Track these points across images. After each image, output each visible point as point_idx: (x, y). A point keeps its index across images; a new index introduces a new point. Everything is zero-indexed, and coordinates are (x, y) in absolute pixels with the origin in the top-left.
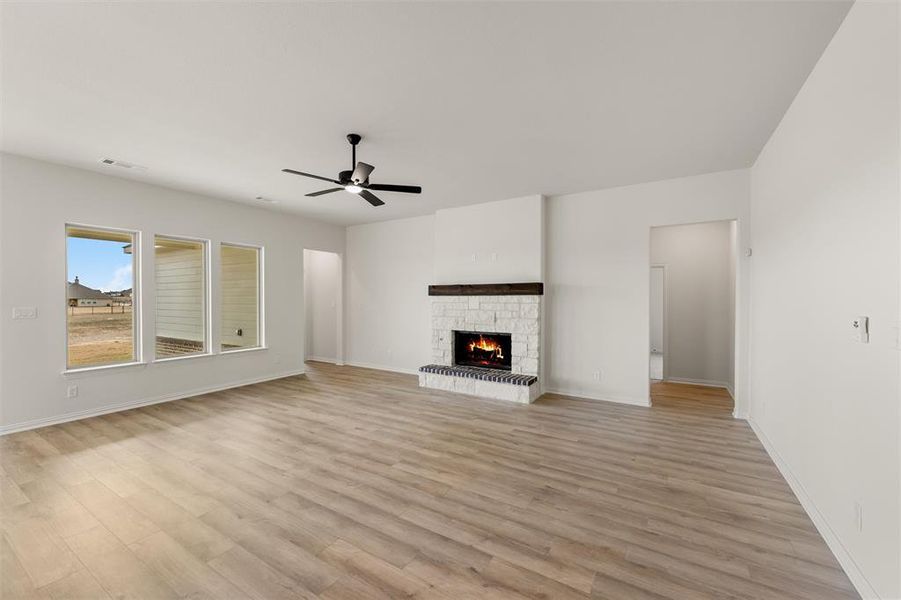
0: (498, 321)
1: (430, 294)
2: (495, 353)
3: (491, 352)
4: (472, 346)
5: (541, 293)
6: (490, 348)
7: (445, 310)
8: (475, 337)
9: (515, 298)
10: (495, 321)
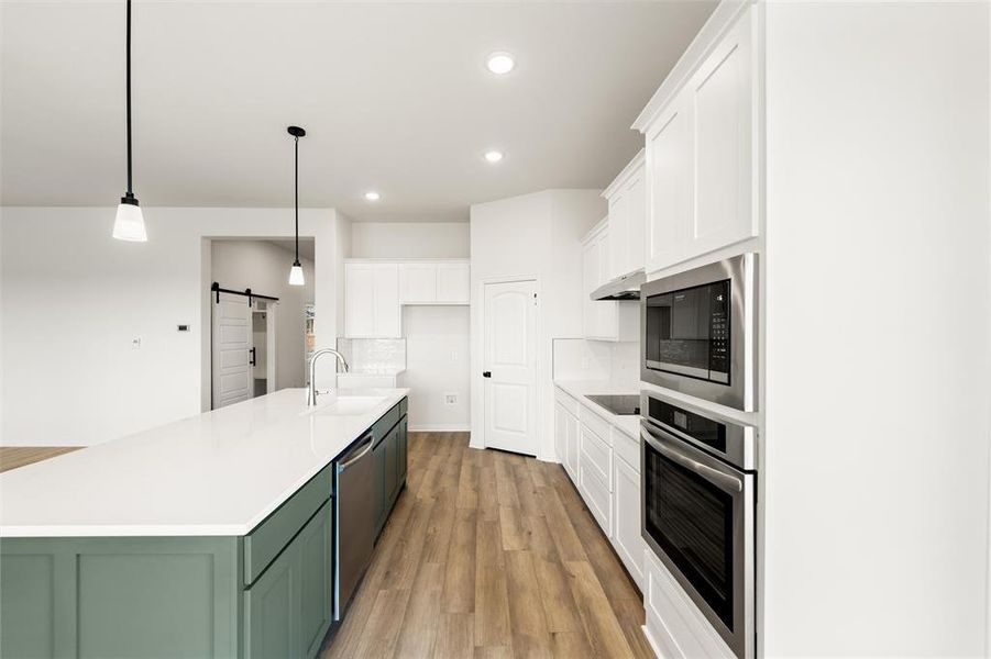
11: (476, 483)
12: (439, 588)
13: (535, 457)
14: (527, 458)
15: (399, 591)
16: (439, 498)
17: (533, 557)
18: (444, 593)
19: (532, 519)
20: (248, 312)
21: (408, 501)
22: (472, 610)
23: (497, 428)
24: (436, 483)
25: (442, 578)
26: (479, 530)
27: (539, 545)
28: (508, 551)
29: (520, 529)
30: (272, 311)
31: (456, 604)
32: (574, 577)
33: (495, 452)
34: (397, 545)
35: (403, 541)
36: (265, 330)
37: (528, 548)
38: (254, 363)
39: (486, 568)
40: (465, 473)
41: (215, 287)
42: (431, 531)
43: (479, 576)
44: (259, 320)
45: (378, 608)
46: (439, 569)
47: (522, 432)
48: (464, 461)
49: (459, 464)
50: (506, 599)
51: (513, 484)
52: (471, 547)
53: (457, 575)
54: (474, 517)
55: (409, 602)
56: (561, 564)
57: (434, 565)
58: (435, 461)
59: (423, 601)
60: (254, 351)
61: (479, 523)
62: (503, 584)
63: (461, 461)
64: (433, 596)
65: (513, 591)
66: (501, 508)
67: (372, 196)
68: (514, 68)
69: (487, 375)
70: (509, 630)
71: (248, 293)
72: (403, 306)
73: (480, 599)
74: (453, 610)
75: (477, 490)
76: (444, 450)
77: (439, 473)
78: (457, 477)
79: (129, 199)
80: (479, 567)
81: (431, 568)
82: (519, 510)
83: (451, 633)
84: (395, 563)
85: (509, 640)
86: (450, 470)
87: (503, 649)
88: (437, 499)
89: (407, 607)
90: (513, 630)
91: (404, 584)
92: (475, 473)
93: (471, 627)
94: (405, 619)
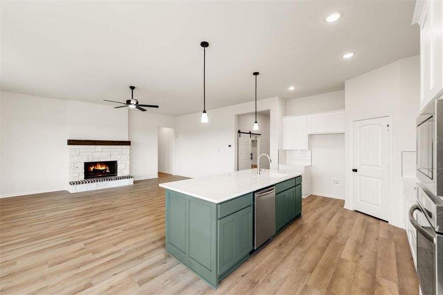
0: (112, 156)
1: (68, 144)
2: (105, 170)
3: (103, 170)
4: (92, 169)
5: (130, 145)
6: (103, 168)
7: (79, 152)
8: (95, 164)
9: (120, 146)
10: (111, 156)
11: (339, 225)
12: (300, 258)
13: (388, 222)
14: (381, 222)
15: (282, 252)
16: (315, 225)
17: (357, 267)
18: (301, 260)
19: (367, 251)
20: (250, 140)
21: (300, 222)
22: (311, 272)
23: (362, 201)
24: (317, 219)
25: (303, 255)
26: (331, 245)
27: (365, 263)
28: (342, 259)
29: (356, 252)
30: (259, 139)
31: (305, 266)
32: (380, 285)
33: (359, 213)
34: (288, 237)
35: (291, 237)
36: (256, 147)
37: (357, 262)
38: (252, 159)
39: (326, 260)
40: (335, 219)
41: (239, 132)
42: (306, 236)
43: (321, 262)
44: (254, 143)
45: (272, 254)
46: (303, 252)
47: (379, 206)
48: (337, 214)
49: (334, 214)
50: (331, 276)
51: (363, 232)
52: (323, 250)
53: (310, 257)
54: (330, 239)
55: (285, 257)
56: (375, 277)
57: (302, 249)
58: (321, 210)
59: (291, 260)
60: (252, 154)
61: (332, 241)
62: (333, 270)
63: (336, 213)
64: (296, 259)
65: (337, 274)
66: (349, 240)
67: (292, 88)
68: (340, 17)
69: (355, 170)
70: (327, 287)
71: (250, 133)
72: (309, 135)
73: (317, 270)
74: (302, 268)
75: (338, 228)
76: (328, 206)
77: (320, 215)
78: (330, 219)
79: (205, 112)
80: (323, 258)
81: (300, 250)
82: (360, 245)
83: (297, 275)
84: (285, 242)
85: (324, 291)
86: (327, 215)
87: (319, 292)
88: (314, 226)
89: (284, 258)
90: (328, 288)
91: (285, 251)
92: (341, 220)
93: (307, 277)
94: (281, 261)
